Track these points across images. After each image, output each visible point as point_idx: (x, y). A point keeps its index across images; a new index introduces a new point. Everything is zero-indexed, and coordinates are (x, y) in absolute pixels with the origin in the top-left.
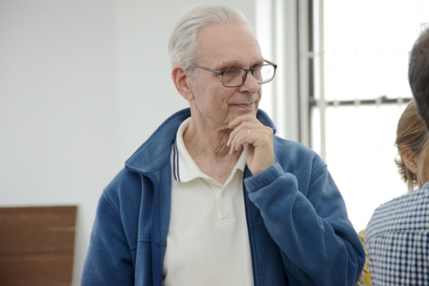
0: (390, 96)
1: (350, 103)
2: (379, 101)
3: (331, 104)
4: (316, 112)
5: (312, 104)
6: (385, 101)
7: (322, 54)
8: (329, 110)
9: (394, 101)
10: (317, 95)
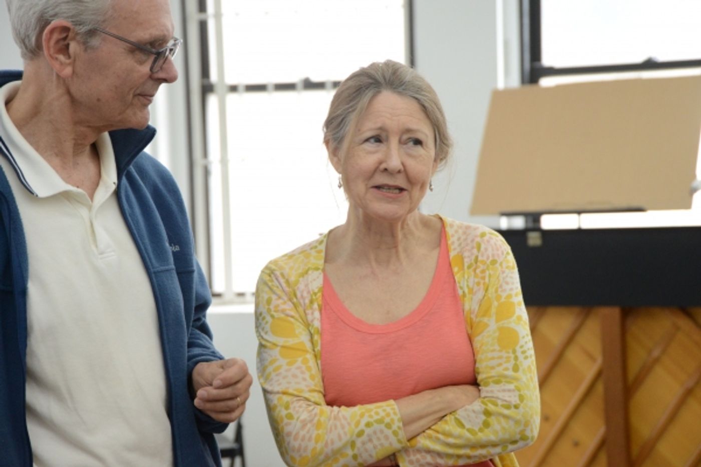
0: (315, 79)
1: (261, 88)
2: (300, 86)
3: (234, 89)
4: (213, 101)
5: (207, 89)
6: (309, 85)
7: (218, 16)
8: (231, 98)
9: (320, 86)
10: (214, 77)
